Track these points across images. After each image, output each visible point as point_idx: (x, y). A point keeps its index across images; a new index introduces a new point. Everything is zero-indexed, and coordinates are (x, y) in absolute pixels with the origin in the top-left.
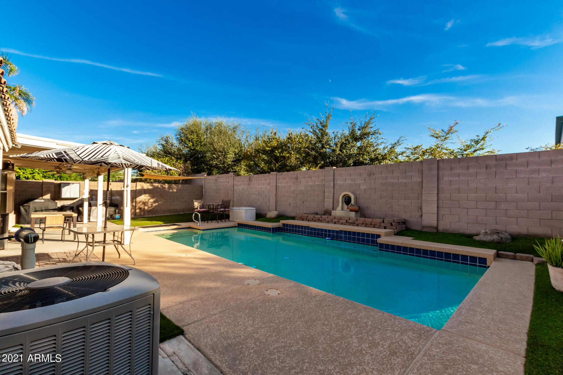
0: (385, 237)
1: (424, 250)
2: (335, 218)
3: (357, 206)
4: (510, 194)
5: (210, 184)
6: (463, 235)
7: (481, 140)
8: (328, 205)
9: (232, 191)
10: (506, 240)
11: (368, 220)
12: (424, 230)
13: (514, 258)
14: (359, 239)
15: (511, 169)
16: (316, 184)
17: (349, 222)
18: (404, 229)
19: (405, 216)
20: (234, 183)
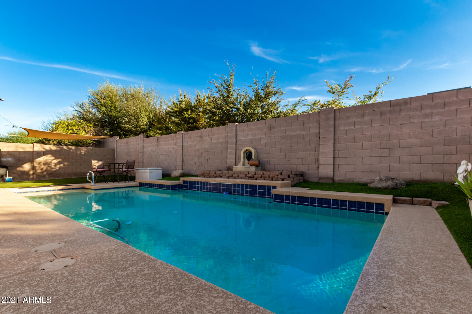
0: (281, 188)
1: (319, 199)
2: (235, 173)
3: (257, 160)
4: (403, 140)
5: (121, 147)
6: (358, 184)
7: (374, 96)
8: (231, 161)
9: (142, 153)
10: (400, 185)
11: (267, 173)
12: (321, 181)
13: (412, 203)
14: (255, 192)
15: (405, 114)
16: (219, 141)
17: (248, 177)
18: (301, 181)
19: (302, 169)
20: (144, 145)
